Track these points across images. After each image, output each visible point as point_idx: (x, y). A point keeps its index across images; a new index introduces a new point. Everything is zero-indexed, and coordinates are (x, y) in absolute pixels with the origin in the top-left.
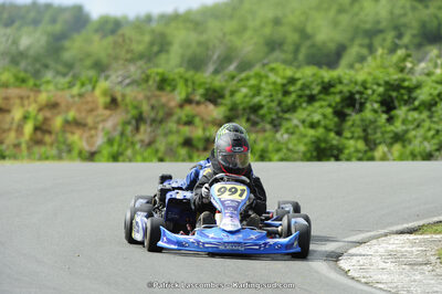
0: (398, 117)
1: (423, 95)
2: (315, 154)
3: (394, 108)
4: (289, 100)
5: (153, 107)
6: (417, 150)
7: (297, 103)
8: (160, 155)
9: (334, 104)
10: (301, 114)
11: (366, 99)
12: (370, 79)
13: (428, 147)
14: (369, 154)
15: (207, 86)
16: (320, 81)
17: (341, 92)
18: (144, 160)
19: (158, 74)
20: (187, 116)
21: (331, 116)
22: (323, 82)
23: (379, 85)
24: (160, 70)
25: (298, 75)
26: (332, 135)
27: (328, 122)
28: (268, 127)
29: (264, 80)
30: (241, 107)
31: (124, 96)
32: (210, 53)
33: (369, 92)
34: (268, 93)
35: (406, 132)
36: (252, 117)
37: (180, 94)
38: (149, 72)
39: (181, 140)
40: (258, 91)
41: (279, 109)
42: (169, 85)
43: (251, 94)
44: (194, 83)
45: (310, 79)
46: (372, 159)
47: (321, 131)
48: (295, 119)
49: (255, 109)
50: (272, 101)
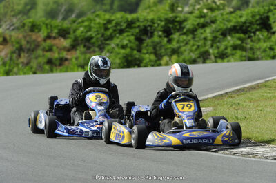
0: (173, 39)
1: (188, 25)
2: (125, 64)
3: (171, 34)
4: (108, 33)
5: (28, 42)
6: (187, 58)
7: (113, 35)
8: (34, 70)
9: (135, 34)
10: (116, 41)
11: (154, 30)
12: (156, 17)
13: (193, 56)
14: (158, 62)
15: (59, 27)
16: (125, 20)
17: (139, 26)
18: (25, 73)
19: (30, 22)
20: (48, 46)
21: (133, 41)
22: (127, 21)
23: (161, 21)
24: (31, 20)
25: (113, 18)
26: (135, 52)
27: (132, 45)
28: (97, 49)
29: (93, 22)
30: (80, 39)
31: (10, 36)
32: (60, 8)
33: (156, 25)
34: (95, 30)
35: (179, 48)
36: (87, 44)
37: (43, 33)
38: (25, 21)
39: (45, 60)
40: (89, 28)
41: (102, 39)
42: (37, 28)
43: (85, 30)
44: (51, 26)
45: (120, 20)
46: (160, 65)
47: (128, 50)
48: (113, 44)
49: (89, 39)
50: (98, 34)
